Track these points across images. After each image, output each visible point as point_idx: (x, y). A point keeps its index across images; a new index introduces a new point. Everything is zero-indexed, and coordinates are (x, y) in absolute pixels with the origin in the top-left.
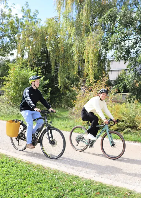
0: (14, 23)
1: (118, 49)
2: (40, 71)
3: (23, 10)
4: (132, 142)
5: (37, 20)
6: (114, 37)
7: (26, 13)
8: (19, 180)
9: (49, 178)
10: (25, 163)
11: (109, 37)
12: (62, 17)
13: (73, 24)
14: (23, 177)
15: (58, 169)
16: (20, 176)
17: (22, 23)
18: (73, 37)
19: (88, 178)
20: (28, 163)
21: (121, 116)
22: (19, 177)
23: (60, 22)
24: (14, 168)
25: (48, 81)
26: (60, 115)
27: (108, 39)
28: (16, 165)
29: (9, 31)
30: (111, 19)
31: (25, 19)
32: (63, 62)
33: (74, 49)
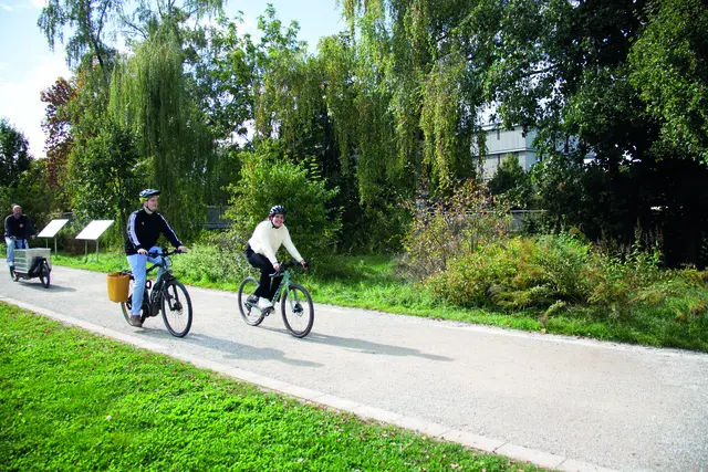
0: (244, 56)
1: (507, 98)
2: (314, 165)
3: (262, 25)
4: (574, 337)
5: (297, 45)
6: (496, 70)
7: (269, 32)
8: (301, 460)
9: (380, 450)
10: (308, 407)
11: (480, 71)
12: (358, 30)
13: (388, 45)
14: (309, 452)
15: (398, 424)
16: (300, 446)
17: (261, 56)
18: (389, 79)
19: (490, 449)
20: (316, 409)
21: (541, 270)
22: (300, 451)
23: (355, 43)
24: (281, 423)
25: (336, 190)
26: (371, 272)
27: (481, 75)
28: (285, 416)
29: (233, 77)
30: (487, 23)
31: (267, 45)
32: (369, 141)
33: (395, 107)
